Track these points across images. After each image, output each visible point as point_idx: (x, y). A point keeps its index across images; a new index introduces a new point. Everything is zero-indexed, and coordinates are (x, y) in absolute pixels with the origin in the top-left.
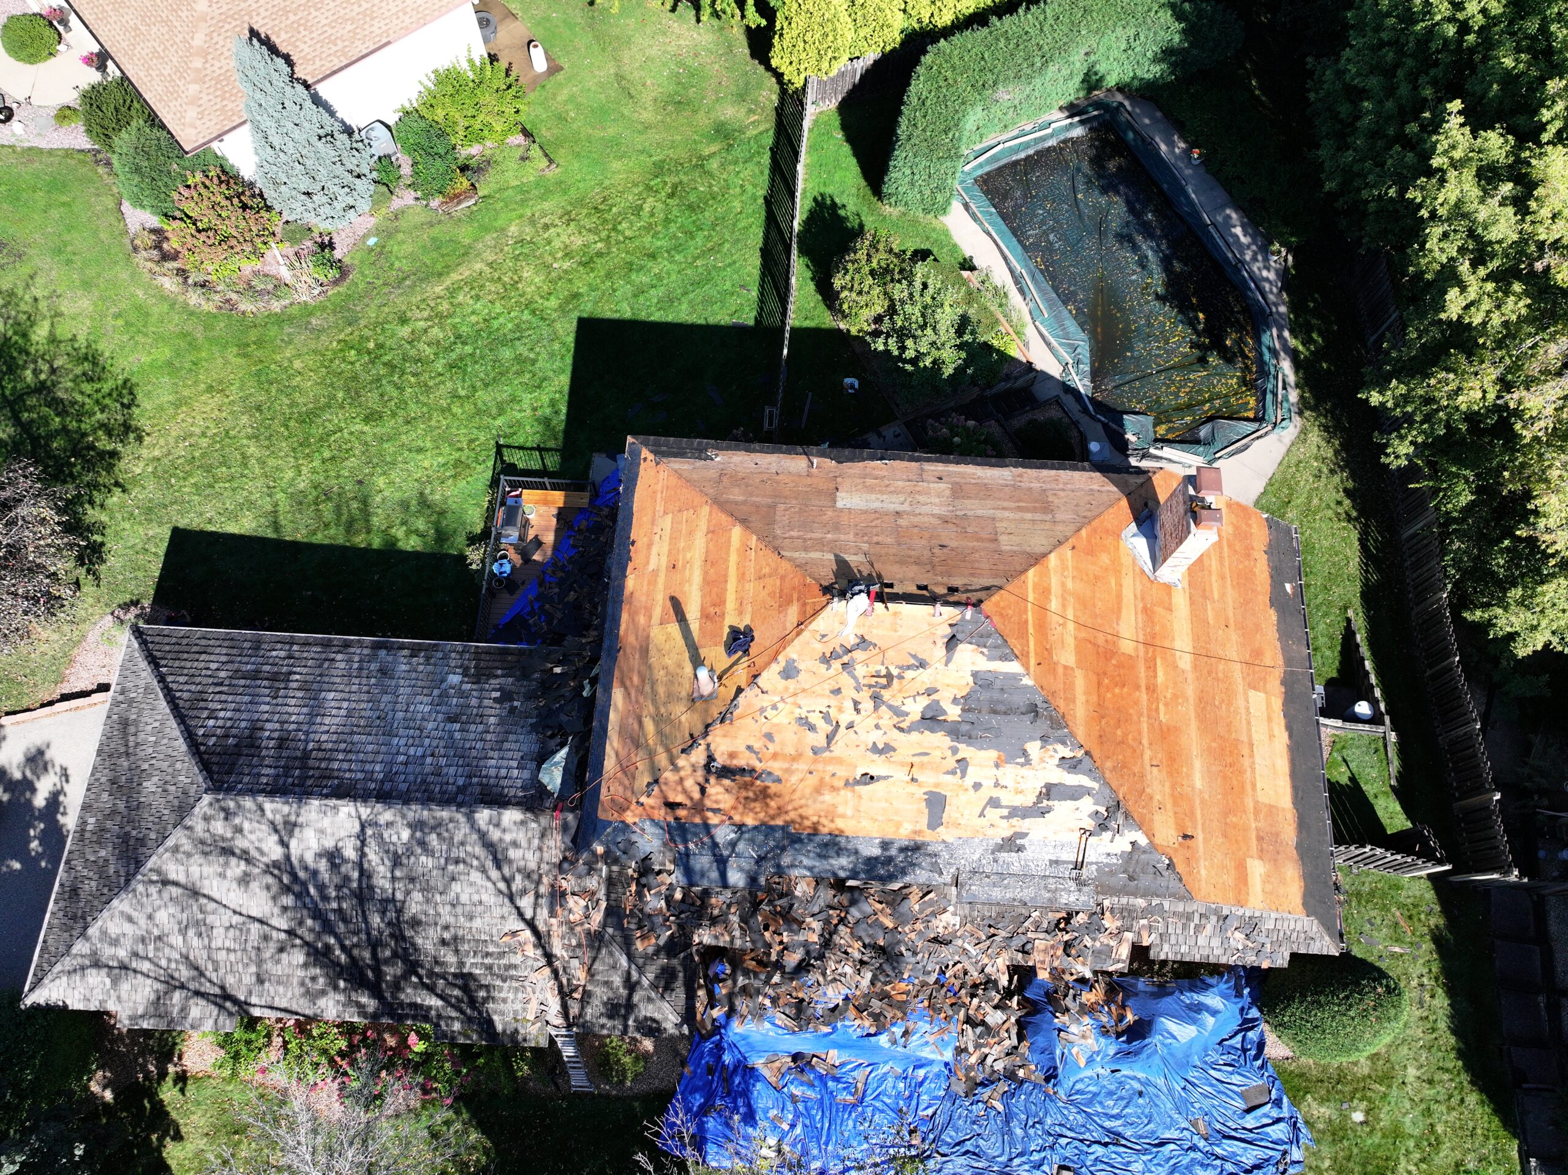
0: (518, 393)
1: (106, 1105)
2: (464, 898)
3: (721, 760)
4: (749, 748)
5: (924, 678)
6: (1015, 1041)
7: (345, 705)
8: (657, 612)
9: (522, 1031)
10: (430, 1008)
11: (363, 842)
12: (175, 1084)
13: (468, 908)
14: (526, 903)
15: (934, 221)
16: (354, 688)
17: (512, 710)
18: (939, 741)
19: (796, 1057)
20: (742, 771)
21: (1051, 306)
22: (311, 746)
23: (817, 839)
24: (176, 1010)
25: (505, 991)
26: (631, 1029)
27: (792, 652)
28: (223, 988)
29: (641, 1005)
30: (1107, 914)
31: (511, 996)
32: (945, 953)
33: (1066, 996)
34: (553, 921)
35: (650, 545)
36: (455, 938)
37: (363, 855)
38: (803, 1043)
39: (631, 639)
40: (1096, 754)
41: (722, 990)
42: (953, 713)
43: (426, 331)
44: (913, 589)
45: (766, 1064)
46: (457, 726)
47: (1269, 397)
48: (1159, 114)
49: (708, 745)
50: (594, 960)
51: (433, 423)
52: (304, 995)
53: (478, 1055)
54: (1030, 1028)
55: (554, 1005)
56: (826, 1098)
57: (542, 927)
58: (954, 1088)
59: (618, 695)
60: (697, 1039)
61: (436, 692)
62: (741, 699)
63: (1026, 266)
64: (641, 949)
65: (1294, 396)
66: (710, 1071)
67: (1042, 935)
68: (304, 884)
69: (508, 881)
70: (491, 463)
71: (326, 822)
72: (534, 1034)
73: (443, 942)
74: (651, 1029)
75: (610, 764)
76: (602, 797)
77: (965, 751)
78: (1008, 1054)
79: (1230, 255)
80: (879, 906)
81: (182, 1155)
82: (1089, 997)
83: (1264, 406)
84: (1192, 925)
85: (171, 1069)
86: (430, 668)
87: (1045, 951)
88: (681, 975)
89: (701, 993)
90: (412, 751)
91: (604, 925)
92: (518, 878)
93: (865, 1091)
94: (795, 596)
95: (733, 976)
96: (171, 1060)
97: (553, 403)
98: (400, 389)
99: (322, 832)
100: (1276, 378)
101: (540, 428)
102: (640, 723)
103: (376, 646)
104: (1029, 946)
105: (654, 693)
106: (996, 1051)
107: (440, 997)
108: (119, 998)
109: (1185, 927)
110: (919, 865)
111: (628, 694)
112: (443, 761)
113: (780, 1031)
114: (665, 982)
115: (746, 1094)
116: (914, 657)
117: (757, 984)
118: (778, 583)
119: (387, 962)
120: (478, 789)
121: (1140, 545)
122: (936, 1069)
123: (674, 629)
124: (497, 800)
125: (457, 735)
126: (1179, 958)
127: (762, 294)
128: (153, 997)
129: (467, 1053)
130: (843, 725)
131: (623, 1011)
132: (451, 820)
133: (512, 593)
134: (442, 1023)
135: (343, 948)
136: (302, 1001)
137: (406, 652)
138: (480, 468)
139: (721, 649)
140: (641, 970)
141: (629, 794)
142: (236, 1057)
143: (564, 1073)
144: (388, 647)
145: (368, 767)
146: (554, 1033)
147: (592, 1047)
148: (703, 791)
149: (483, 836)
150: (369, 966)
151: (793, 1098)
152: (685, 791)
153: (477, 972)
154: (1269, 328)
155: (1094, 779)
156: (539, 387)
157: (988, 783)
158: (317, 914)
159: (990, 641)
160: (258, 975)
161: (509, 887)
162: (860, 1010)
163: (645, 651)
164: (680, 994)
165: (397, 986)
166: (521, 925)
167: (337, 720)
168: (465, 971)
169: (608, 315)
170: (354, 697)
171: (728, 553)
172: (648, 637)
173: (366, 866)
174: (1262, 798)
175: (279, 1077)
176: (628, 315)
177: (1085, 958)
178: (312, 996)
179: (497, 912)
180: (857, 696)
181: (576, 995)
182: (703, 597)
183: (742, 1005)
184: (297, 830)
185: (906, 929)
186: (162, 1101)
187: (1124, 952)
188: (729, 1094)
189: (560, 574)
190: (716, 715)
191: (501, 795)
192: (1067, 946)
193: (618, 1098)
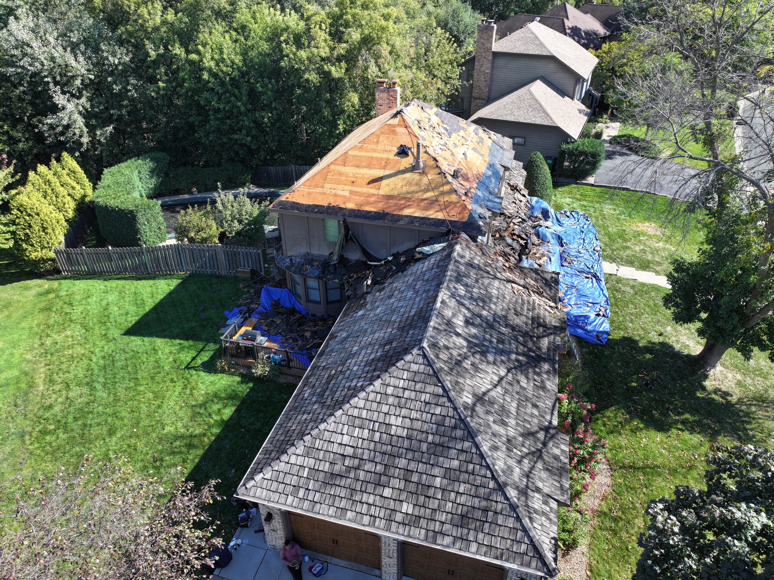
4: (448, 164)
8: (373, 191)
10: (550, 344)
13: (500, 294)
18: (455, 135)
31: (542, 312)
34: (508, 274)
35: (336, 195)
36: (514, 309)
39: (380, 205)
57: (511, 279)
59: (407, 212)
70: (195, 372)
73: (516, 315)
75: (440, 216)
76: (456, 219)
94: (393, 129)
97: (173, 345)
102: (425, 199)
105: (413, 192)
111: (409, 206)
123: (384, 182)
138: (195, 377)
139: (404, 159)
141: (458, 205)
148: (462, 185)
153: (531, 314)
156: (156, 351)
161: (491, 274)
163: (389, 197)
166: (510, 284)
171: (358, 156)
172: (383, 196)
188: (577, 321)
189: (290, 340)
190: (434, 163)
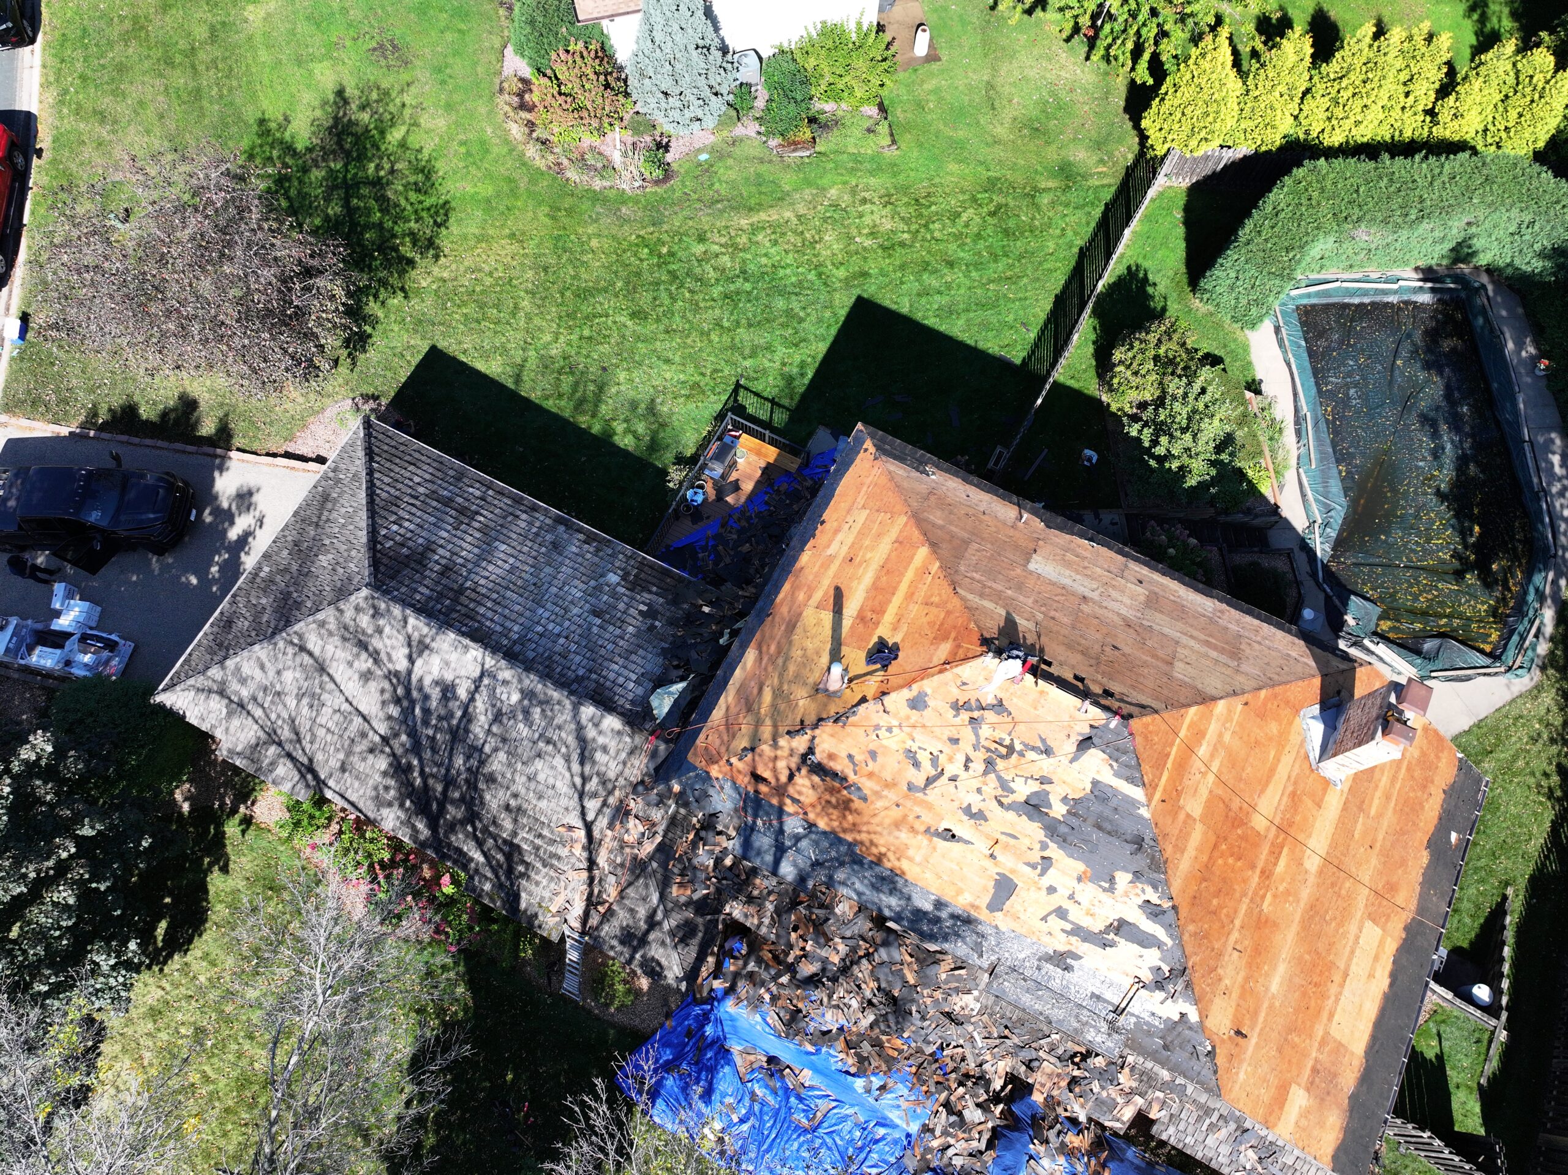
0: (776, 344)
1: (181, 814)
2: (541, 777)
3: (819, 756)
4: (850, 757)
5: (1044, 765)
6: (983, 1146)
7: (511, 560)
8: (818, 595)
9: (541, 918)
10: (471, 859)
11: (477, 688)
12: (240, 824)
13: (540, 787)
14: (592, 805)
15: (1238, 332)
16: (526, 549)
17: (652, 628)
18: (1032, 831)
19: (772, 1060)
20: (835, 775)
21: (1322, 460)
22: (468, 584)
23: (878, 869)
24: (267, 761)
25: (541, 875)
26: (636, 962)
27: (928, 685)
28: (311, 760)
29: (654, 945)
30: (1127, 1070)
31: (545, 882)
32: (952, 1031)
33: (1051, 1127)
34: (609, 833)
35: (837, 531)
36: (519, 809)
37: (472, 699)
38: (785, 1051)
39: (784, 610)
40: (1183, 912)
41: (731, 966)
42: (1058, 810)
43: (717, 256)
44: (1069, 677)
45: (741, 1052)
46: (598, 621)
47: (1515, 638)
48: (1520, 310)
49: (814, 738)
50: (630, 884)
51: (689, 341)
52: (372, 798)
53: (495, 921)
54: (1003, 1141)
55: (578, 908)
56: (783, 1111)
57: (596, 834)
58: (905, 1160)
59: (750, 656)
60: (689, 1000)
61: (593, 583)
62: (862, 708)
63: (1314, 411)
64: (674, 894)
65: (1543, 648)
66: (689, 1034)
67: (1053, 1060)
68: (413, 703)
69: (585, 779)
70: (724, 398)
71: (453, 657)
72: (550, 925)
73: (507, 808)
74: (654, 970)
75: (718, 714)
76: (698, 742)
77: (1054, 851)
78: (970, 1155)
79: (1535, 480)
80: (908, 959)
81: (221, 886)
82: (1073, 1140)
83: (1505, 646)
84: (1208, 1122)
85: (242, 809)
86: (596, 559)
87: (1050, 1076)
88: (700, 935)
89: (711, 960)
90: (551, 626)
91: (652, 857)
92: (595, 780)
93: (821, 1122)
94: (953, 635)
95: (746, 959)
96: (245, 802)
97: (803, 365)
98: (674, 299)
99: (447, 664)
100: (1532, 623)
101: (781, 383)
102: (760, 690)
103: (558, 520)
104: (1035, 1064)
105: (785, 668)
106: (961, 1146)
107: (485, 854)
108: (227, 729)
109: (1199, 1119)
110: (963, 939)
111: (760, 658)
112: (573, 647)
113: (767, 1029)
114: (684, 934)
115: (712, 1070)
116: (1043, 741)
117: (765, 976)
118: (942, 615)
119: (453, 802)
120: (594, 685)
121: (1316, 730)
122: (897, 1134)
123: (827, 617)
124: (607, 705)
125: (595, 630)
126: (1180, 1146)
127: (1039, 338)
128: (253, 741)
129: (485, 914)
130: (947, 775)
131: (635, 943)
132: (559, 703)
133: (694, 522)
134: (477, 878)
135: (422, 773)
136: (369, 802)
137: (581, 536)
138: (713, 398)
139: (863, 655)
140: (667, 913)
141: (723, 749)
142: (297, 824)
143: (561, 973)
144: (568, 526)
145: (508, 624)
146: (567, 933)
147: (595, 961)
148: (791, 777)
149: (580, 728)
150: (436, 798)
151: (753, 1094)
152: (774, 770)
153: (525, 847)
154: (1546, 569)
155: (1171, 936)
156: (796, 345)
157: (1063, 892)
158: (413, 734)
159: (1124, 758)
160: (343, 763)
161: (583, 785)
162: (849, 1045)
163: (791, 626)
164: (692, 952)
165: (452, 828)
166: (579, 824)
167: (499, 571)
168: (516, 841)
169: (887, 303)
170: (522, 557)
171: (906, 568)
172: (800, 614)
173: (471, 709)
174: (1335, 1032)
175: (325, 859)
176: (905, 310)
177: (1086, 1101)
178: (380, 802)
179: (564, 802)
180: (972, 755)
181: (601, 909)
182: (866, 599)
183: (743, 988)
184: (427, 652)
185: (925, 992)
186: (224, 833)
187: (1128, 1114)
188: (696, 1063)
189: (744, 523)
190: (832, 713)
191: (611, 700)
192: (1074, 1081)
193: (597, 1018)
